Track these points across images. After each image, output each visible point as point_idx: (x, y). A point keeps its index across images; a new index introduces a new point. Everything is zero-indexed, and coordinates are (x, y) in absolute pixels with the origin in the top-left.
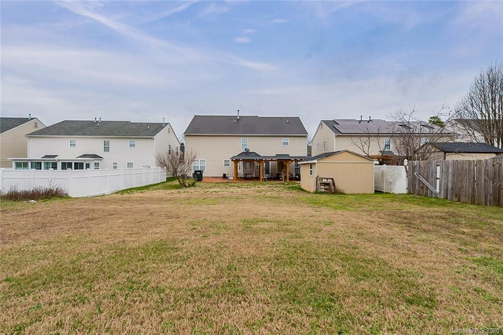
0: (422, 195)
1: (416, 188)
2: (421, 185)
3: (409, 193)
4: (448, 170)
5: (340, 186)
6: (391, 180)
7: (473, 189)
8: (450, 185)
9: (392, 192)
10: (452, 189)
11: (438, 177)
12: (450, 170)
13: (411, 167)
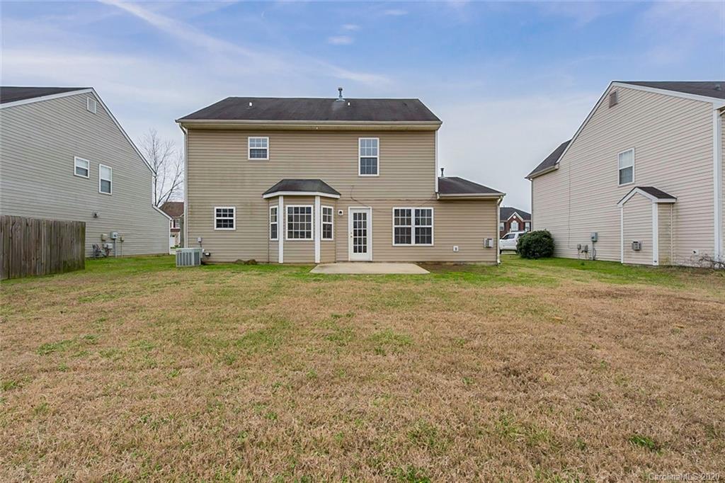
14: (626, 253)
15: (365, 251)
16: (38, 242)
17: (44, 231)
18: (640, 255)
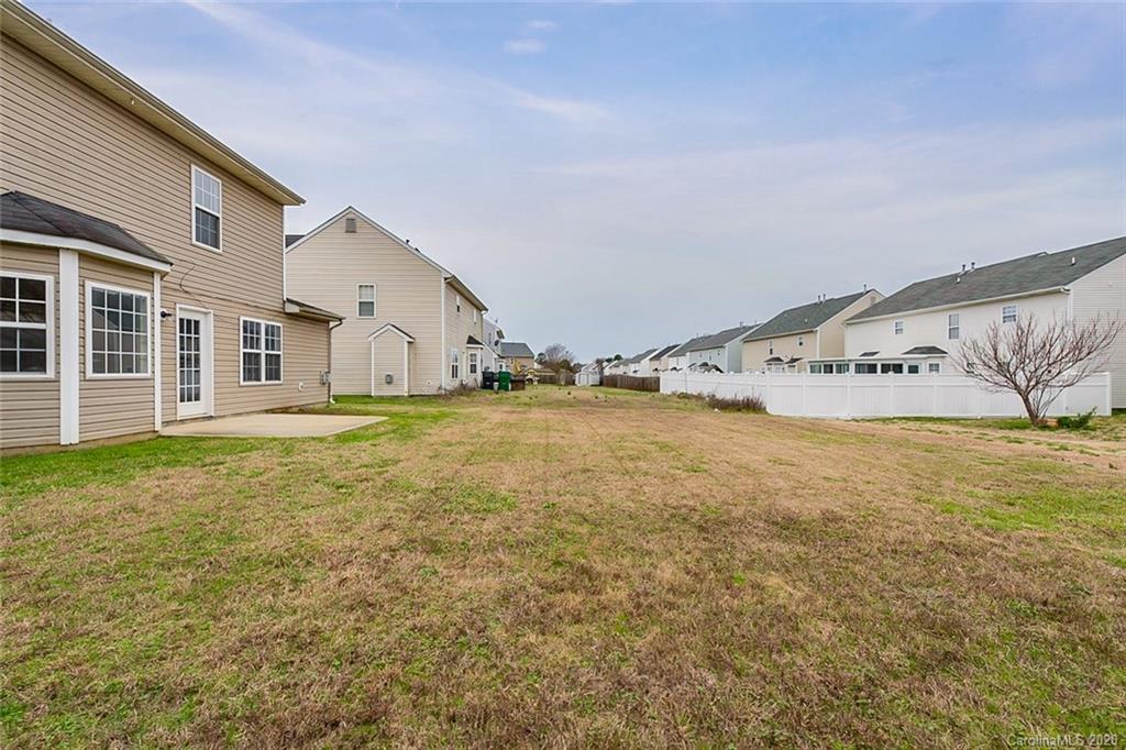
14: (378, 385)
15: (197, 398)
18: (391, 387)
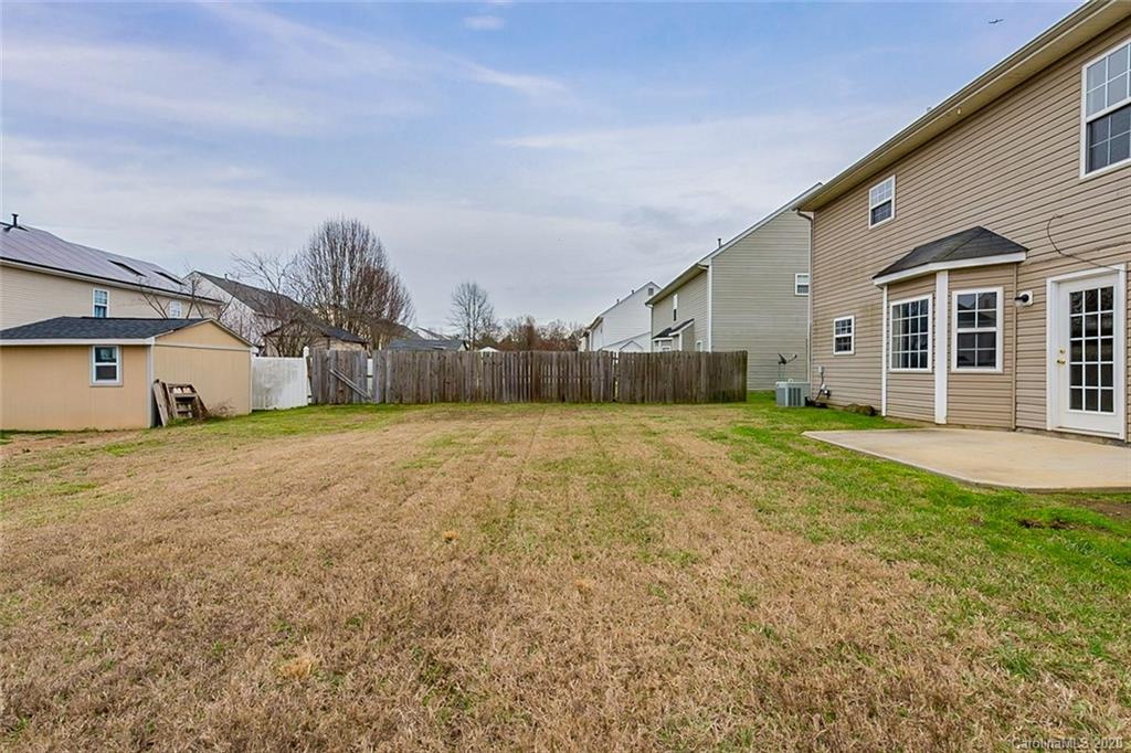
0: (344, 403)
1: (331, 394)
2: (340, 389)
3: (315, 404)
4: (385, 364)
5: (210, 404)
6: (268, 386)
7: (418, 386)
8: (388, 384)
9: (270, 408)
10: (391, 388)
11: (369, 374)
12: (388, 364)
13: (319, 360)
15: (1107, 407)
16: (699, 372)
17: (703, 362)
